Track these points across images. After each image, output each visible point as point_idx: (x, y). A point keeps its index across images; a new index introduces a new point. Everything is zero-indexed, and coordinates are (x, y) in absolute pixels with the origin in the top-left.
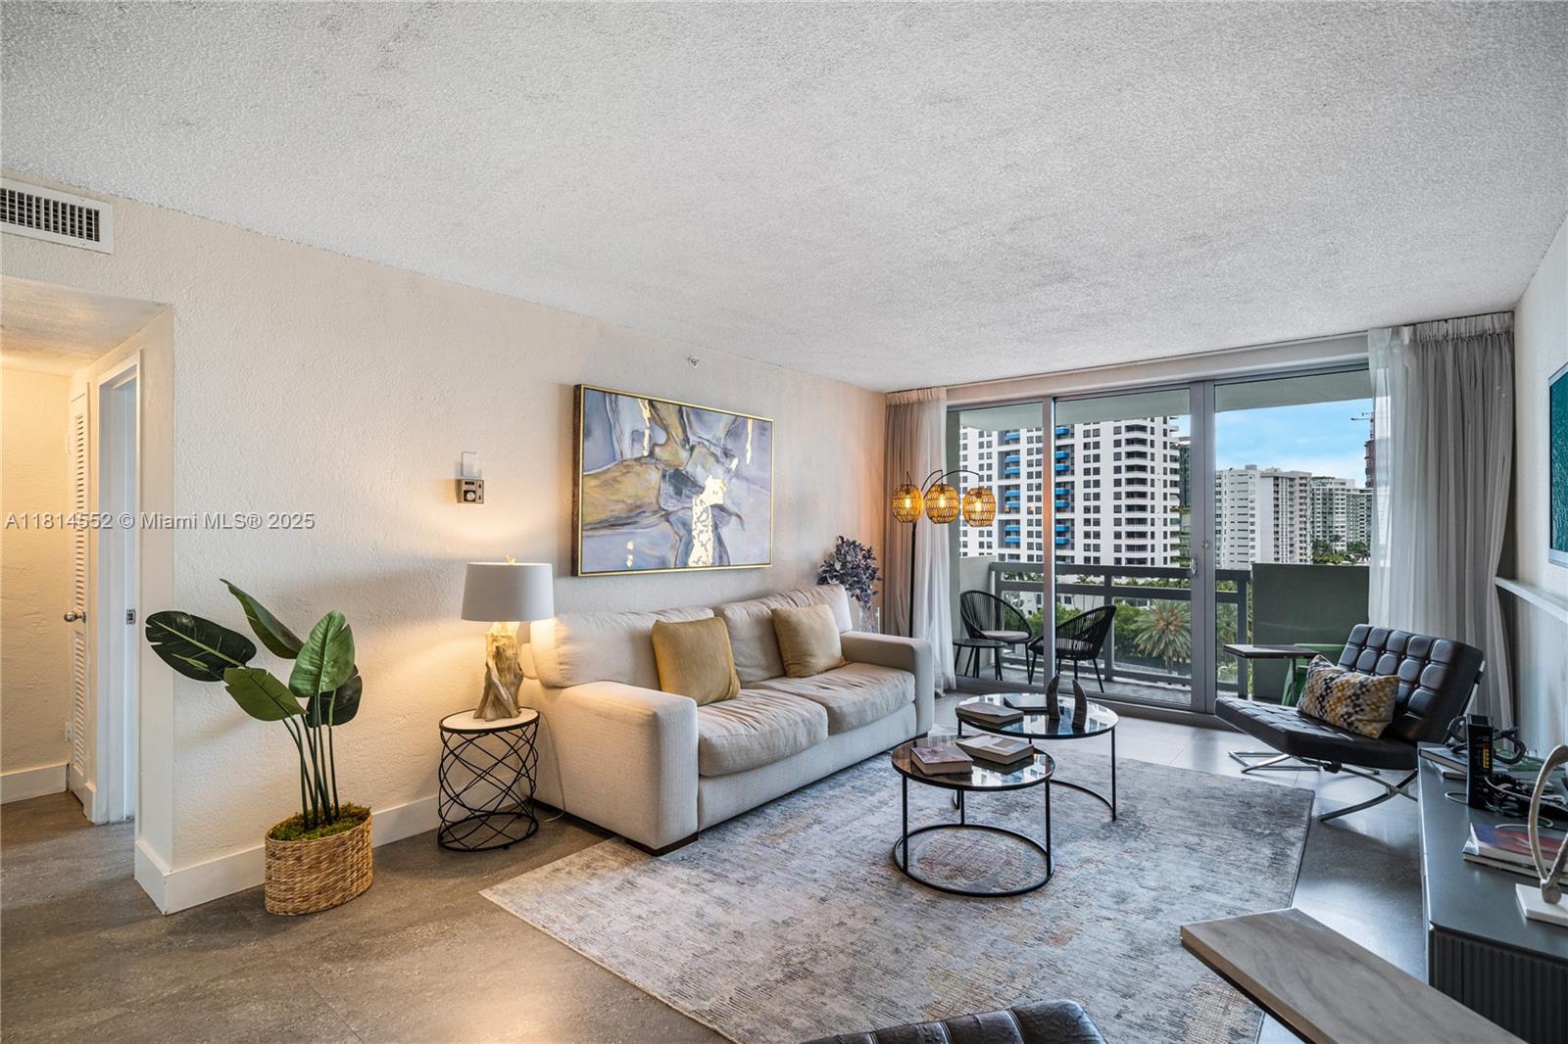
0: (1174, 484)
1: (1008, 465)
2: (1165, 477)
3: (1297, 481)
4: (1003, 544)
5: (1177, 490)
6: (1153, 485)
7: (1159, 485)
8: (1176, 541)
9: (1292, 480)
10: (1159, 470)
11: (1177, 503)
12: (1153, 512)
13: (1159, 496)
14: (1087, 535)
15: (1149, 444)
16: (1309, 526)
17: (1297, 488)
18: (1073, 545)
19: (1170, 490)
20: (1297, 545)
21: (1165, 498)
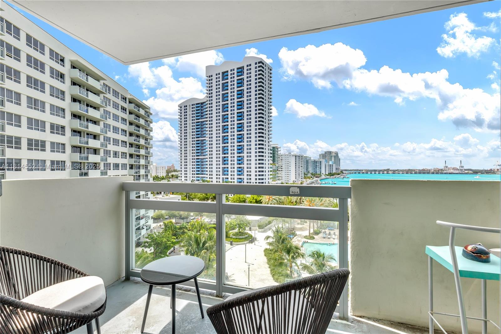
0: (271, 157)
1: (225, 150)
2: (269, 155)
3: (300, 157)
4: (224, 175)
5: (272, 159)
6: (265, 157)
7: (267, 157)
8: (271, 173)
9: (299, 157)
10: (267, 153)
11: (271, 162)
12: (265, 165)
13: (267, 160)
14: (248, 172)
15: (264, 145)
16: (303, 169)
17: (300, 159)
18: (244, 174)
19: (270, 159)
20: (300, 174)
21: (269, 161)
